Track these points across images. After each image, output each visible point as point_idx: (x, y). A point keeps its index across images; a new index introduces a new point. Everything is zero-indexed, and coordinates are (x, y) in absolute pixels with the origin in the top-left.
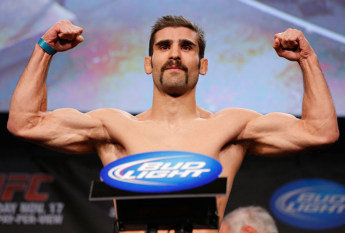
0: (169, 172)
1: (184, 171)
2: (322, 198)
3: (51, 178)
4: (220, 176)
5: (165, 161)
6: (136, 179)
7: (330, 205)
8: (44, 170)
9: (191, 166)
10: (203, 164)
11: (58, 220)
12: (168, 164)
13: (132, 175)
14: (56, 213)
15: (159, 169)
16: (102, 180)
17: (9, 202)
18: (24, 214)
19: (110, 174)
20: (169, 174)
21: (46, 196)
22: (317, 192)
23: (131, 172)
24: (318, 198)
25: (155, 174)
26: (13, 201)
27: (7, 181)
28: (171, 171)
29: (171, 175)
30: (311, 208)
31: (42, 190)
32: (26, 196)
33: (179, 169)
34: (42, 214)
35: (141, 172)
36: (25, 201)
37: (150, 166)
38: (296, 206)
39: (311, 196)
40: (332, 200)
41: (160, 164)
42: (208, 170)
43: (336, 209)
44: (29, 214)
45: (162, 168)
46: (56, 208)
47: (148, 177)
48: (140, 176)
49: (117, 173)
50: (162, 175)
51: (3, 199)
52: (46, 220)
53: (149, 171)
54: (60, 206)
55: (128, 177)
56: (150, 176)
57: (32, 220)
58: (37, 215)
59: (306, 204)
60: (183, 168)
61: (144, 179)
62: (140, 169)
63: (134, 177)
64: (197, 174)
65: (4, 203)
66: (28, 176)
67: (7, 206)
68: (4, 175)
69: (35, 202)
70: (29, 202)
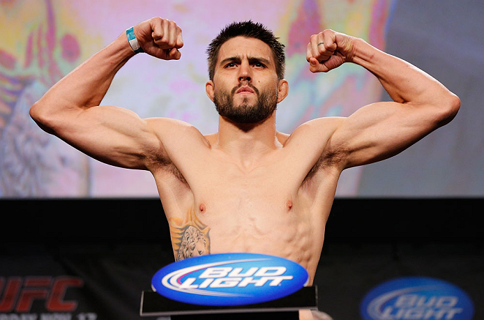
0: (240, 279)
1: (259, 278)
2: (426, 301)
3: (80, 282)
4: (306, 285)
5: (234, 266)
6: (198, 288)
7: (437, 310)
8: (70, 272)
9: (267, 272)
10: (282, 270)
12: (238, 270)
13: (192, 284)
15: (226, 276)
16: (154, 290)
17: (26, 313)
19: (164, 281)
20: (240, 282)
21: (73, 305)
22: (420, 293)
23: (191, 280)
24: (421, 301)
25: (223, 282)
26: (31, 312)
27: (23, 287)
28: (243, 278)
29: (243, 284)
30: (412, 314)
31: (67, 298)
32: (48, 306)
33: (252, 275)
35: (204, 279)
36: (47, 312)
37: (215, 273)
38: (394, 312)
39: (413, 299)
40: (439, 304)
41: (229, 269)
42: (290, 278)
43: (445, 315)
45: (230, 275)
46: (87, 319)
47: (213, 286)
48: (204, 285)
49: (174, 281)
50: (233, 284)
51: (18, 309)
53: (215, 279)
54: (92, 317)
55: (188, 286)
56: (216, 284)
59: (407, 309)
60: (257, 275)
61: (208, 288)
62: (202, 276)
63: (196, 286)
64: (276, 282)
65: (19, 314)
66: (49, 279)
67: (24, 318)
68: (19, 280)
69: (60, 312)
70: (51, 313)
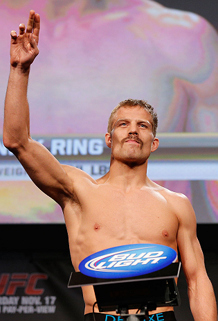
3: (46, 277)
8: (40, 271)
11: (52, 310)
14: (50, 305)
17: (13, 296)
18: (24, 305)
21: (42, 291)
26: (16, 295)
27: (10, 280)
31: (37, 287)
32: (26, 291)
34: (39, 305)
36: (25, 295)
44: (28, 305)
46: (50, 300)
51: (7, 294)
52: (42, 310)
54: (54, 298)
57: (31, 310)
58: (35, 306)
65: (8, 296)
66: (27, 274)
67: (11, 298)
68: (8, 275)
69: (33, 296)
70: (29, 296)
